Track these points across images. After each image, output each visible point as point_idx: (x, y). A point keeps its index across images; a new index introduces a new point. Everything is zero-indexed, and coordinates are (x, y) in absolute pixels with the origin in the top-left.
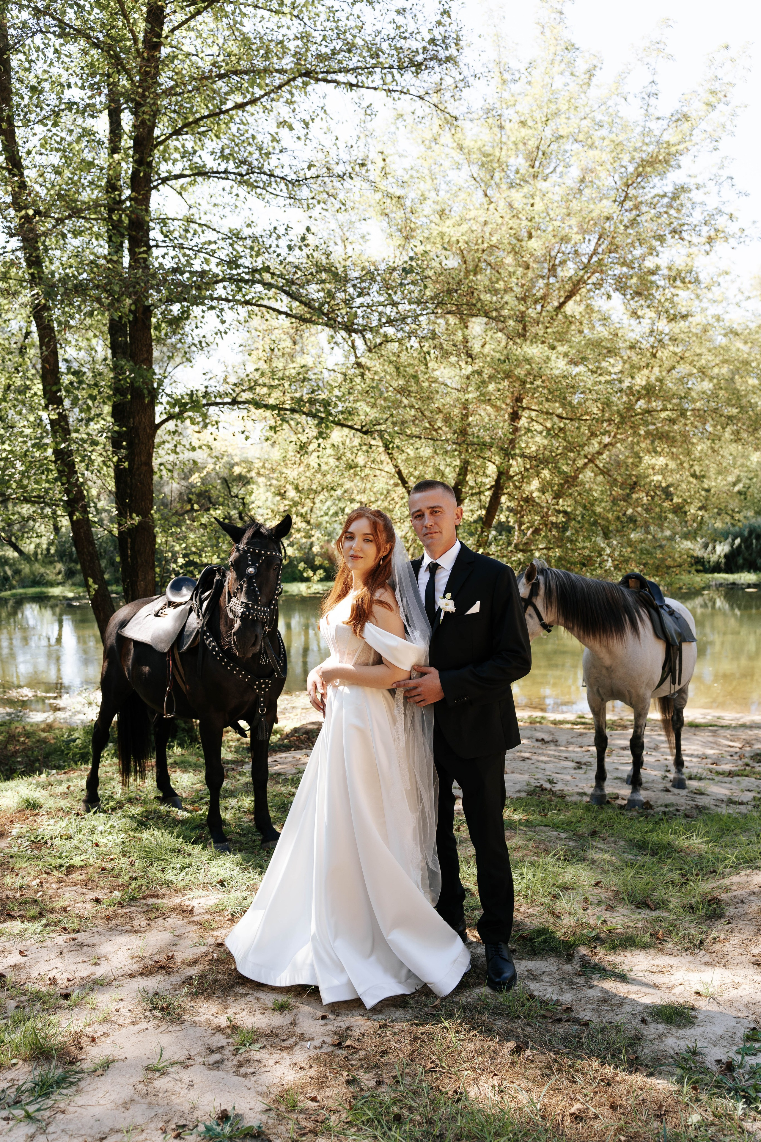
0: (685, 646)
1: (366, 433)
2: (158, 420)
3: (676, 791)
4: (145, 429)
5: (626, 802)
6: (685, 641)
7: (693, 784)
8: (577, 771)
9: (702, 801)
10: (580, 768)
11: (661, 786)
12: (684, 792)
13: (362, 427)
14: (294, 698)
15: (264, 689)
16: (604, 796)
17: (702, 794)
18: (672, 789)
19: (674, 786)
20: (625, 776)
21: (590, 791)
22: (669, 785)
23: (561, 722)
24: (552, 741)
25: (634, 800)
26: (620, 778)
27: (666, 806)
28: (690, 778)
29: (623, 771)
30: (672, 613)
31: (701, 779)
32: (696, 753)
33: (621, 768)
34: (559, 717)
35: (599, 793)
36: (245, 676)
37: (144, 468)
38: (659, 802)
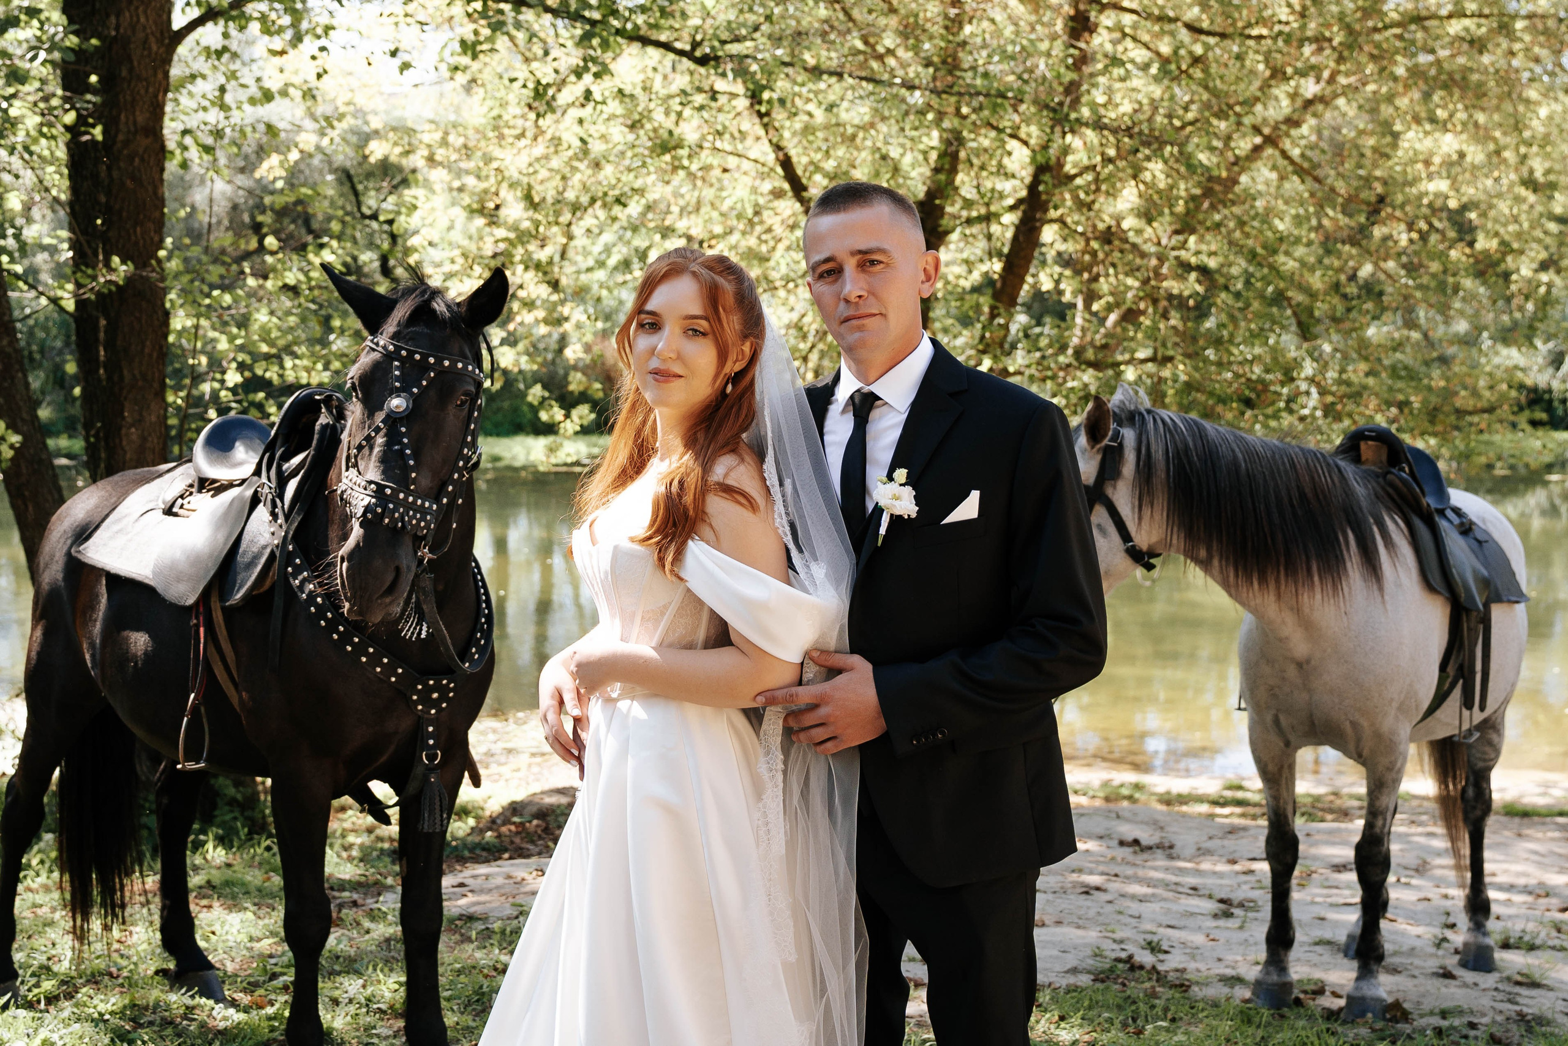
0: (1497, 612)
1: (703, 61)
2: (178, 21)
3: (1469, 976)
4: (146, 41)
5: (1342, 1002)
6: (1499, 599)
7: (1512, 960)
8: (1222, 923)
9: (1533, 1003)
10: (1228, 915)
11: (1432, 964)
12: (1488, 980)
13: (695, 45)
14: (511, 726)
15: (436, 704)
16: (1287, 986)
17: (1535, 985)
18: (1459, 972)
19: (1464, 964)
20: (1342, 937)
21: (1252, 973)
22: (1452, 962)
23: (1183, 799)
24: (1159, 846)
25: (1363, 999)
26: (1329, 943)
27: (1444, 1014)
28: (1506, 946)
29: (1336, 924)
30: (1467, 528)
31: (1532, 948)
32: (1522, 881)
33: (1332, 915)
34: (1178, 785)
35: (1274, 978)
36: (390, 670)
37: (143, 142)
38: (1427, 1005)
